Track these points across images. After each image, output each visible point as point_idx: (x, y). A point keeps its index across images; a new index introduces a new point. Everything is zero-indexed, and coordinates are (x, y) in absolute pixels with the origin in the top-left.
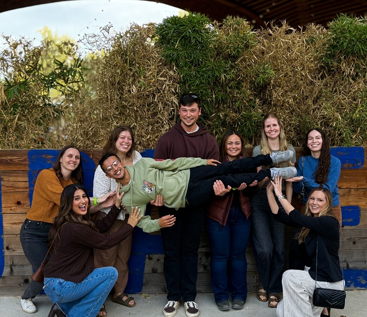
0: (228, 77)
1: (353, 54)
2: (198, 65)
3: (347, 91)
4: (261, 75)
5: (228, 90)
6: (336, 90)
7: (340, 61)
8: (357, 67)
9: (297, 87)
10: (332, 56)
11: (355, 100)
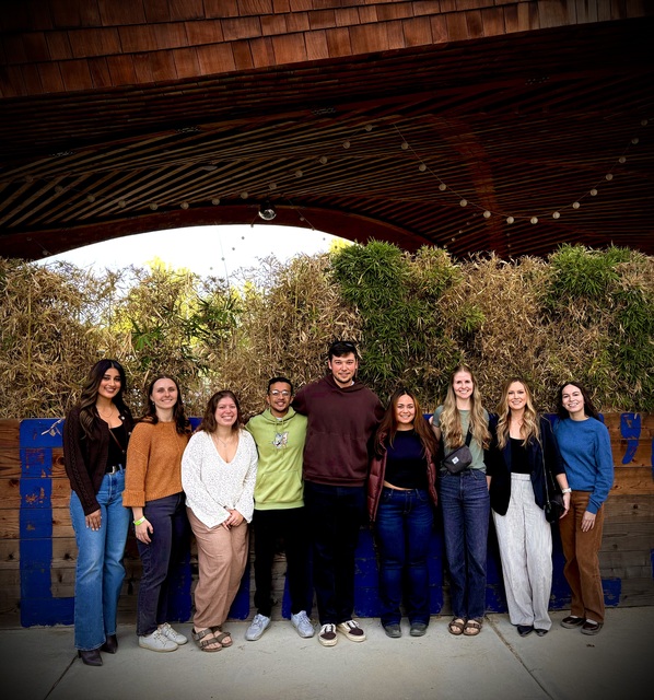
0: (426, 321)
1: (584, 293)
2: (387, 306)
3: (578, 339)
4: (468, 320)
5: (426, 338)
6: (562, 341)
7: (567, 302)
8: (590, 310)
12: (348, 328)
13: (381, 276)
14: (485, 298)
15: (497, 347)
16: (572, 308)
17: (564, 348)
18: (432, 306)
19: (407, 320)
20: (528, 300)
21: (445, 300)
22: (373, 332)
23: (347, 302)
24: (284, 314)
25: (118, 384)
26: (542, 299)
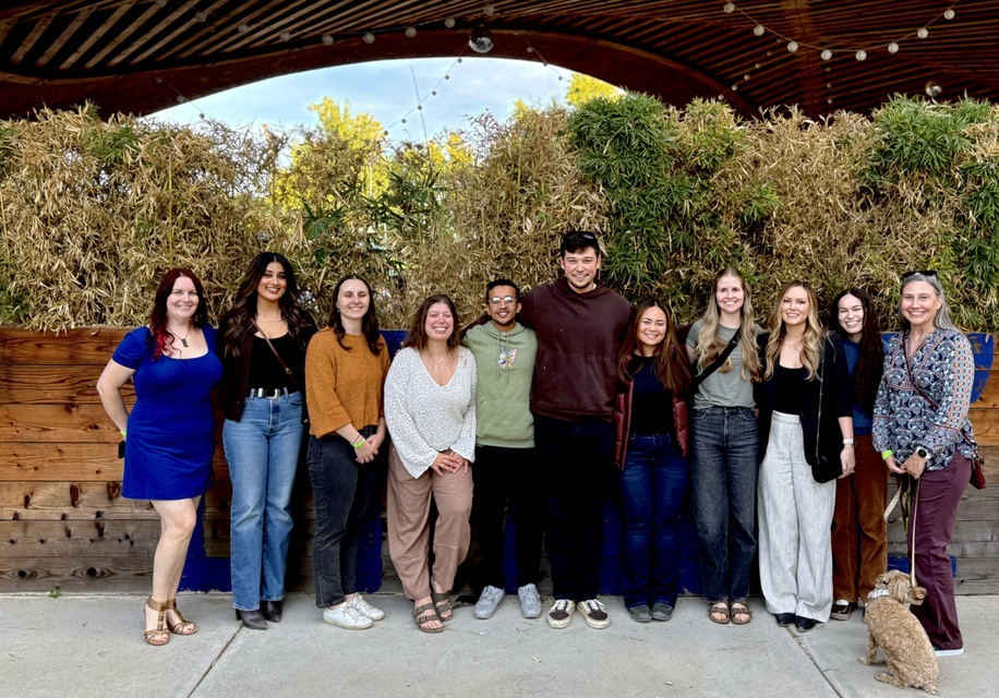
0: (696, 205)
1: (920, 167)
2: (642, 184)
3: (909, 232)
4: (754, 203)
5: (696, 228)
6: (889, 232)
7: (896, 179)
8: (929, 190)
9: (818, 224)
10: (882, 170)
11: (924, 249)
12: (588, 214)
13: (635, 143)
14: (780, 173)
15: (795, 240)
16: (903, 188)
17: (890, 243)
18: (705, 183)
19: (670, 204)
20: (842, 176)
21: (724, 176)
22: (622, 219)
23: (589, 178)
24: (503, 194)
25: (283, 282)
26: (862, 174)
